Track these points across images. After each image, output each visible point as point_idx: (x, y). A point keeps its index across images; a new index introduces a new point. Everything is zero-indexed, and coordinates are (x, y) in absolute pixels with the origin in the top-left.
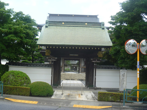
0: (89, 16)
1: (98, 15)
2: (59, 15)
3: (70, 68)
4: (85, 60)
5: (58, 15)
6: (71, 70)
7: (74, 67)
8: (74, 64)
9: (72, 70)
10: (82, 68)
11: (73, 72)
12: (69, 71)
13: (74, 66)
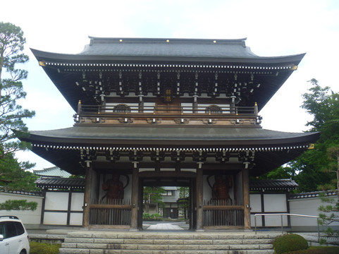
0: (217, 41)
1: (246, 39)
2: (123, 39)
3: (161, 213)
4: (212, 181)
5: (118, 39)
6: (164, 216)
7: (172, 211)
8: (171, 204)
9: (167, 217)
10: (205, 211)
11: (169, 221)
12: (159, 220)
13: (171, 208)
